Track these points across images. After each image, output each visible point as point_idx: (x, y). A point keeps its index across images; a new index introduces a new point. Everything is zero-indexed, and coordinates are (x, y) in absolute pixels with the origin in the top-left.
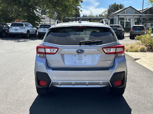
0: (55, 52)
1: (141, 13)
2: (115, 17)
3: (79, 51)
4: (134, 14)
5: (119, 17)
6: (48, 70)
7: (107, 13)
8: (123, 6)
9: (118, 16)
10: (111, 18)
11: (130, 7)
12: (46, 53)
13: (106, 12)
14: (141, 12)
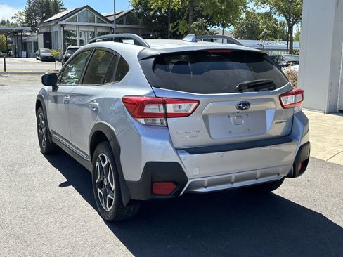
0: (190, 112)
1: (112, 22)
2: (54, 29)
3: (241, 105)
4: (96, 24)
5: (65, 29)
6: (180, 156)
7: (24, 18)
8: (61, 5)
9: (62, 26)
10: (44, 30)
11: (87, 7)
12: (166, 115)
13: (21, 14)
14: (111, 19)
